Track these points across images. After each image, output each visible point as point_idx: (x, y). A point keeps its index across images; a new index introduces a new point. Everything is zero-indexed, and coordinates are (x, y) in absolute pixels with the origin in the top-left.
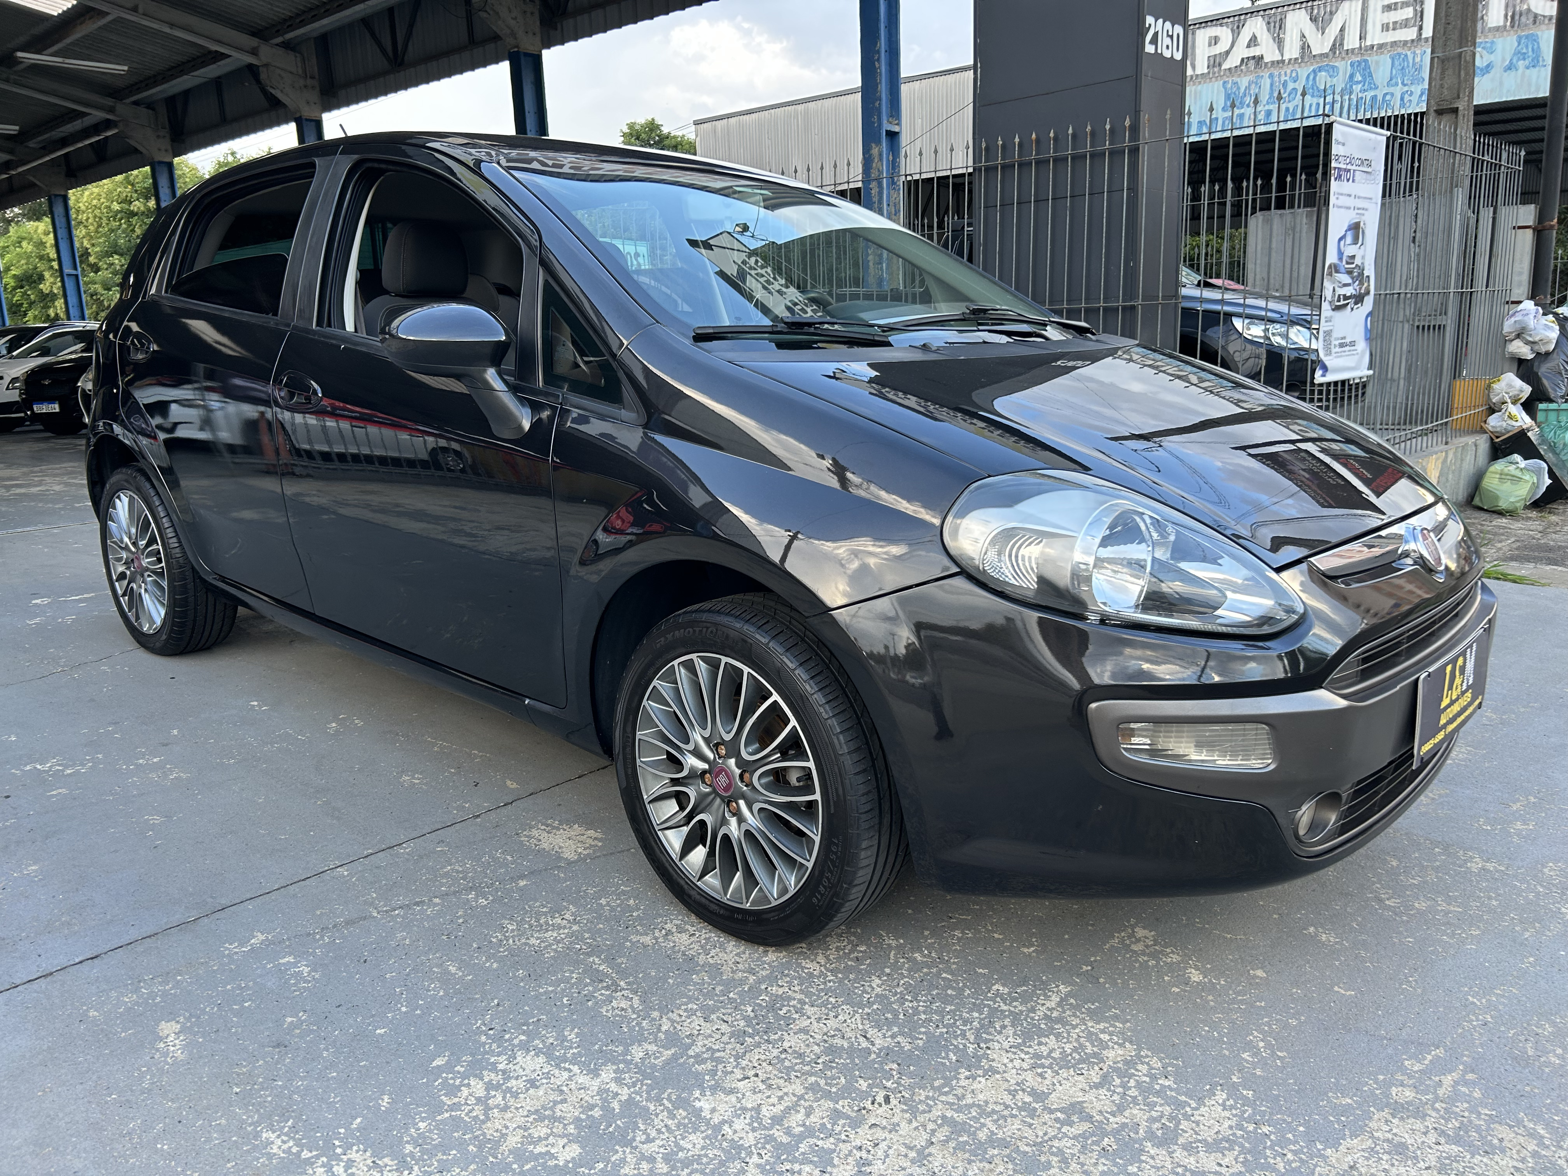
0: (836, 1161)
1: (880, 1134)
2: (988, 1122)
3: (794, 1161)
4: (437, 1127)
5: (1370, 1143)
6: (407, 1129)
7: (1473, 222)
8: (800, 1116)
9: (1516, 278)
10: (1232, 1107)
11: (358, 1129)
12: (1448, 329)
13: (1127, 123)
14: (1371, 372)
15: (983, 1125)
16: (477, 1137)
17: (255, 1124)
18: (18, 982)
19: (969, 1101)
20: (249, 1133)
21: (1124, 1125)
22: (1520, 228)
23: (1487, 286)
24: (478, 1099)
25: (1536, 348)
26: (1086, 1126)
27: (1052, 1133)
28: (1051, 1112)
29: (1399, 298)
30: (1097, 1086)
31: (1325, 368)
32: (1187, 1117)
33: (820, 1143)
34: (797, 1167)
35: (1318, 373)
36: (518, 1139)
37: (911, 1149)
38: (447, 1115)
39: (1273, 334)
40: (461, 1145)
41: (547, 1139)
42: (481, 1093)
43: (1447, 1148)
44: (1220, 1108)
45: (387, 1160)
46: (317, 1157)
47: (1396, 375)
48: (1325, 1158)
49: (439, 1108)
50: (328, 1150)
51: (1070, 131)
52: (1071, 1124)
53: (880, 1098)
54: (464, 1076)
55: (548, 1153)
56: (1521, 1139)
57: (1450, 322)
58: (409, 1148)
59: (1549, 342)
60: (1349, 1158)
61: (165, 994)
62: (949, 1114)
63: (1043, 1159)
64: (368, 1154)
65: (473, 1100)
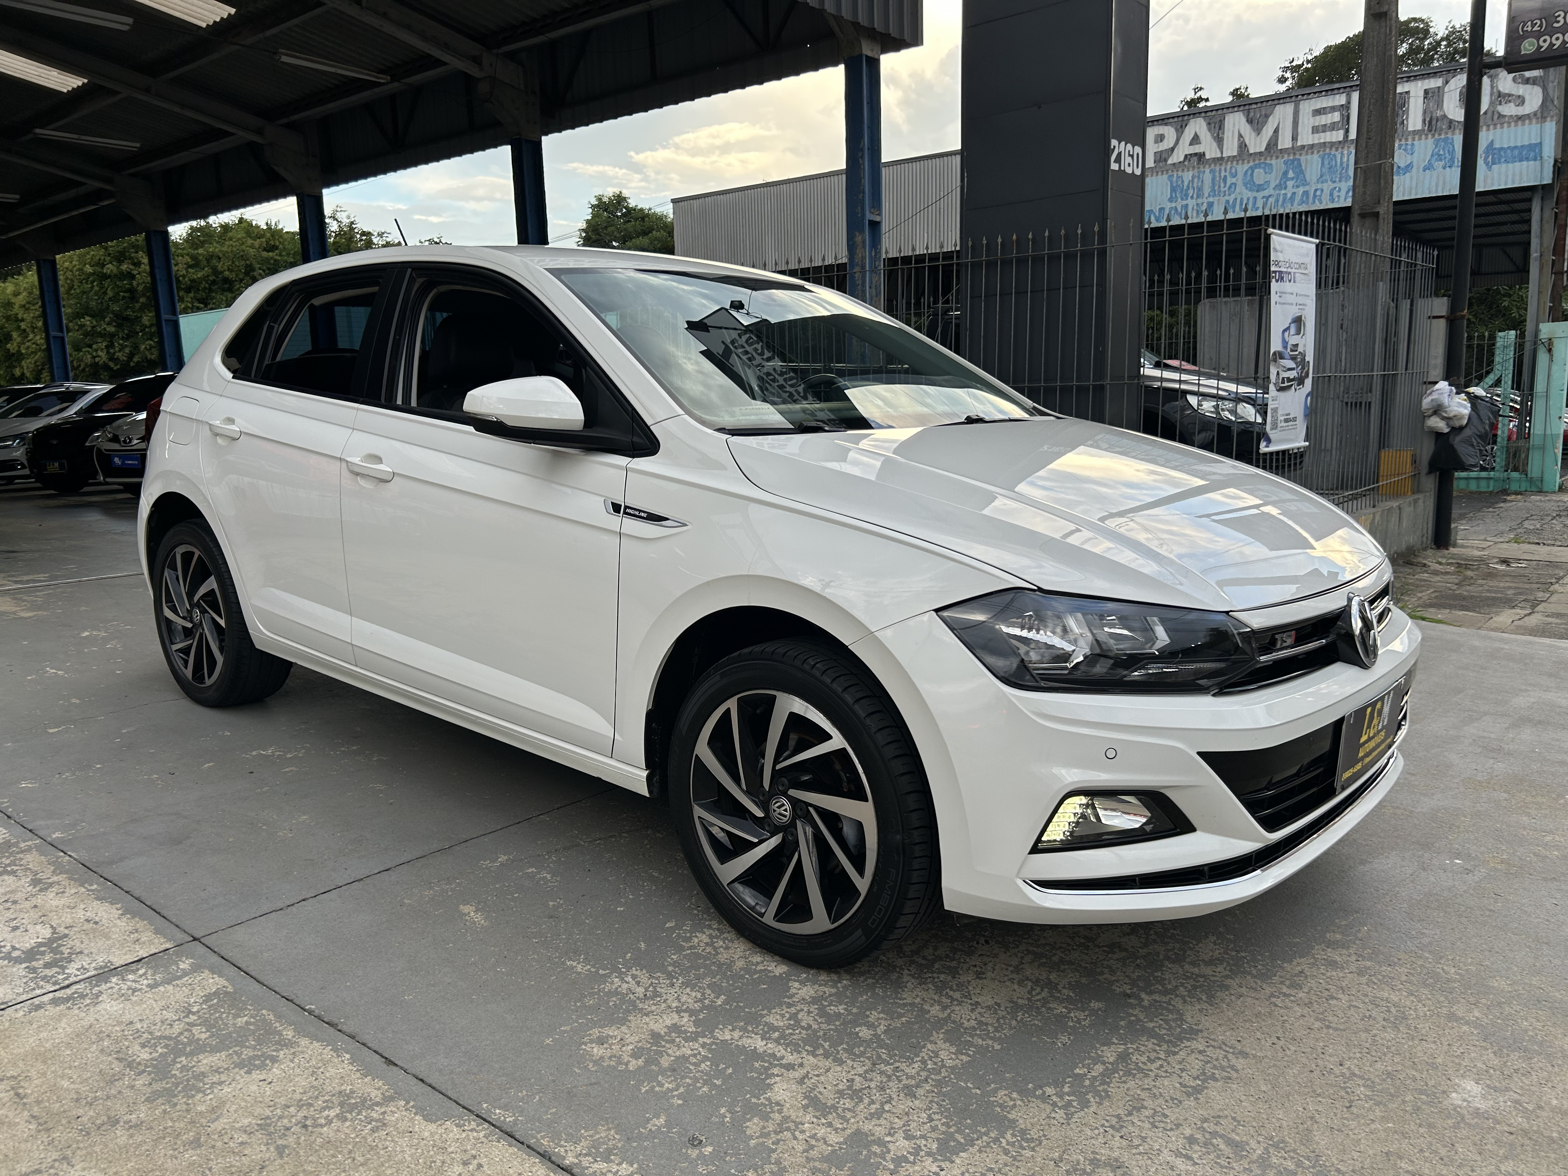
0: (961, 972)
1: (986, 959)
2: (1058, 952)
3: (933, 972)
4: (684, 958)
5: (1312, 960)
6: (665, 960)
7: (1392, 311)
8: (931, 950)
9: (1432, 362)
10: (1220, 944)
11: (631, 959)
12: (1373, 405)
13: (1096, 229)
14: (1307, 443)
15: (1055, 954)
16: (714, 963)
17: (560, 957)
18: (340, 884)
19: (1043, 941)
20: (557, 963)
21: (1149, 954)
22: (1435, 317)
23: (1406, 369)
24: (707, 944)
25: (1451, 423)
26: (1124, 954)
27: (1101, 957)
28: (1099, 947)
29: (1329, 380)
30: (1128, 934)
31: (1269, 441)
32: (1191, 949)
33: (948, 964)
34: (935, 975)
35: (1263, 444)
36: (743, 963)
37: (1011, 966)
38: (689, 952)
39: (1223, 410)
40: (705, 966)
41: (763, 962)
42: (707, 940)
43: (1363, 963)
44: (1212, 945)
45: (658, 974)
46: (611, 973)
47: (1329, 446)
48: (1282, 968)
49: (682, 948)
50: (615, 969)
51: (1047, 234)
52: (1114, 953)
53: (982, 941)
54: (691, 932)
55: (766, 969)
56: (1414, 959)
57: (1375, 398)
58: (670, 968)
59: (1461, 417)
60: (1299, 968)
61: (452, 890)
62: (1031, 948)
63: (1098, 970)
64: (644, 971)
65: (702, 944)
